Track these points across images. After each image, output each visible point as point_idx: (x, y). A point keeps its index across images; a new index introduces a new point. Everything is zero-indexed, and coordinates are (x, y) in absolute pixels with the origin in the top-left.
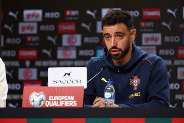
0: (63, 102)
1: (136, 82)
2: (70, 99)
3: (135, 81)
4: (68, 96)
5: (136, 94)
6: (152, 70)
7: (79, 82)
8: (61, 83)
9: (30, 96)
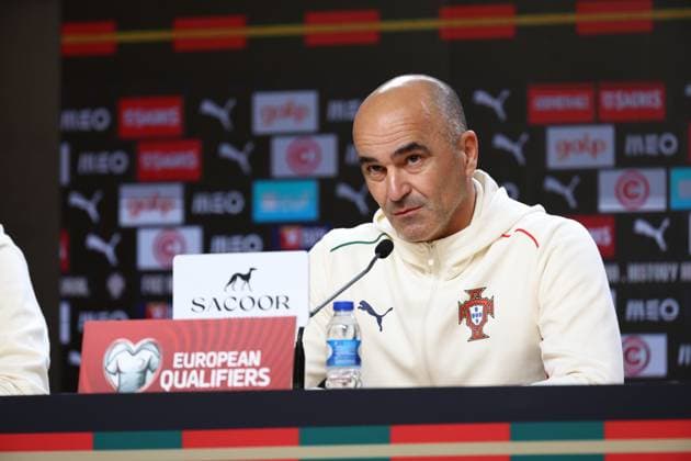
7: (281, 305)
8: (219, 309)
9: (106, 355)
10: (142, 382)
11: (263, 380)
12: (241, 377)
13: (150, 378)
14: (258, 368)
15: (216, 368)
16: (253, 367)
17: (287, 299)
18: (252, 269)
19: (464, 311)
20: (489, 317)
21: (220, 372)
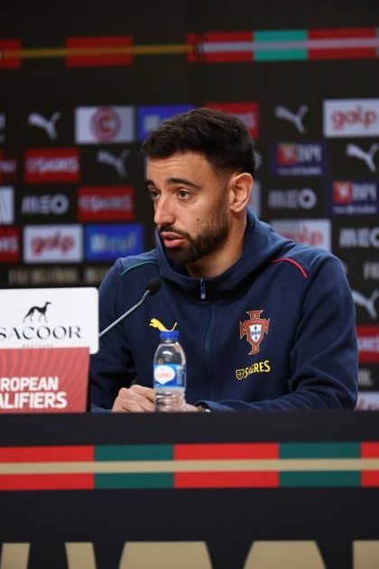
0: (25, 397)
1: (256, 331)
2: (46, 389)
3: (256, 328)
4: (40, 378)
5: (257, 368)
6: (306, 292)
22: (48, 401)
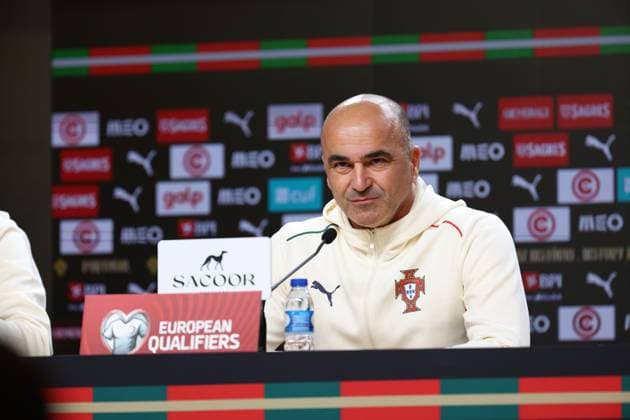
0: (200, 339)
2: (220, 330)
4: (215, 320)
7: (248, 282)
8: (196, 285)
9: (103, 323)
10: (133, 346)
11: (233, 344)
12: (215, 342)
13: (140, 342)
14: (229, 334)
15: (195, 334)
16: (226, 333)
17: (253, 277)
18: (223, 252)
19: (400, 288)
20: (421, 293)
21: (198, 337)
22: (221, 342)
